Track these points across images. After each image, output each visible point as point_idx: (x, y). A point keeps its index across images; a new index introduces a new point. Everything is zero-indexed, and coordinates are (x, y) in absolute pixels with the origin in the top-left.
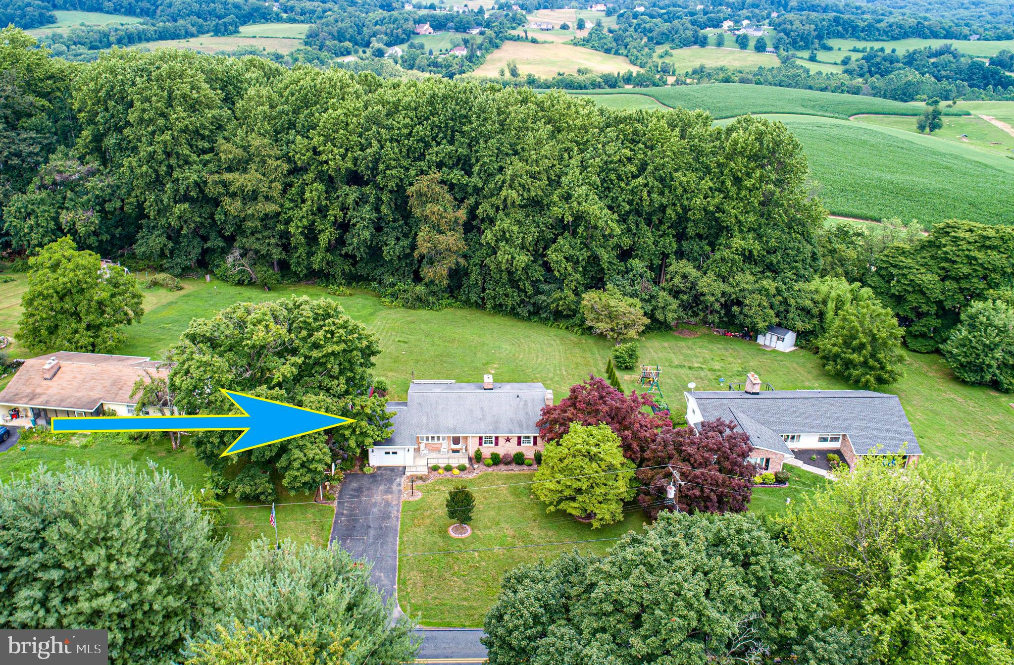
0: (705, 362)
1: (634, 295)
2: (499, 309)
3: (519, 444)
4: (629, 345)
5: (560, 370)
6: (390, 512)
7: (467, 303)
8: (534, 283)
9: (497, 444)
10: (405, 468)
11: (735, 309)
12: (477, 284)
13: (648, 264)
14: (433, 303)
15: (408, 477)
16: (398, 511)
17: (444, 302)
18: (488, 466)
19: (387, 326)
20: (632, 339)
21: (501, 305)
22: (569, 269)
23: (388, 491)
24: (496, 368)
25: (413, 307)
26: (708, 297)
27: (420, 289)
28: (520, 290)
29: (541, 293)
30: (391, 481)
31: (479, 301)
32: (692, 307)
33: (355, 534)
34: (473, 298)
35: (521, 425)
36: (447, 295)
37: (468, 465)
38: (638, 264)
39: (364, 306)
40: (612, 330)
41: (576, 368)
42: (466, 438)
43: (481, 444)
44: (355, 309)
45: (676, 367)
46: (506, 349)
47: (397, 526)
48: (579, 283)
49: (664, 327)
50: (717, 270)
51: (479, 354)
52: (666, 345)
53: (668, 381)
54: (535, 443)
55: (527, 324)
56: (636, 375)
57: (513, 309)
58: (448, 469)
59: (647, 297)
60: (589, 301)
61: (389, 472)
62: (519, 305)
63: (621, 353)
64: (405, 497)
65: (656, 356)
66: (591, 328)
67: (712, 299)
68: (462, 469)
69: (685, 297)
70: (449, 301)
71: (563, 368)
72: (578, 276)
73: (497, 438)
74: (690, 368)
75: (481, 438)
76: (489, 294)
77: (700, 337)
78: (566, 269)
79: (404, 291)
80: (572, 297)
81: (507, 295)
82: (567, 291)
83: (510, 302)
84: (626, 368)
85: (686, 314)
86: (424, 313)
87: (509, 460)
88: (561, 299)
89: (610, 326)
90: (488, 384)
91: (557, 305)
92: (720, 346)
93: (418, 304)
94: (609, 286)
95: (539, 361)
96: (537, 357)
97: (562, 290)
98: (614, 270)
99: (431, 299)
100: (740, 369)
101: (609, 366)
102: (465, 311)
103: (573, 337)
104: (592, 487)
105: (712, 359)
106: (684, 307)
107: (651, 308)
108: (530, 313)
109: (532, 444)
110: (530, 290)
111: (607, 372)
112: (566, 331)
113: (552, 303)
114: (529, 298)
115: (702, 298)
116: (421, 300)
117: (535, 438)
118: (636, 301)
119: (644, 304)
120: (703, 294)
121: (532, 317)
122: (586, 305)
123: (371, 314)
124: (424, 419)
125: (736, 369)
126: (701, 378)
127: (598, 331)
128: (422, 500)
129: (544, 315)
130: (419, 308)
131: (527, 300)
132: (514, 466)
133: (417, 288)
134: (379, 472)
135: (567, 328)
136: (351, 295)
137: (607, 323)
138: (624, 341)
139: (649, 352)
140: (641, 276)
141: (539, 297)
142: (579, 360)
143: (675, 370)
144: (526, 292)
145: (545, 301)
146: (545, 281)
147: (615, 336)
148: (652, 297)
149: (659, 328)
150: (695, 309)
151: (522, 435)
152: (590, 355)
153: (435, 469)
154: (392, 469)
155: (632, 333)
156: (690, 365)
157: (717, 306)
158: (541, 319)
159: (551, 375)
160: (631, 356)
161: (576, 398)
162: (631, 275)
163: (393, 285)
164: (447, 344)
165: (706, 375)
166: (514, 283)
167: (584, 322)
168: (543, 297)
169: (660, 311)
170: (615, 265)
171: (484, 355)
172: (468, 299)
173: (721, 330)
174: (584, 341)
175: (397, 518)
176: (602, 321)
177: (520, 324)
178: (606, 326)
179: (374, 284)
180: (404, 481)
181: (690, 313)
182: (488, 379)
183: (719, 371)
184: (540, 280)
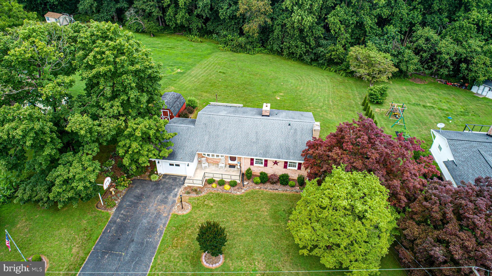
0: (435, 103)
1: (386, 51)
2: (291, 56)
3: (285, 167)
4: (381, 86)
5: (328, 101)
6: (157, 225)
7: (272, 51)
8: (317, 39)
9: (266, 165)
10: (185, 178)
11: (463, 66)
12: (278, 38)
13: (399, 30)
14: (250, 49)
15: (185, 188)
16: (164, 225)
17: (257, 49)
18: (256, 183)
19: (216, 62)
20: (383, 82)
21: (293, 53)
22: (342, 29)
23: (164, 201)
24: (281, 96)
25: (236, 52)
26: (444, 55)
27: (242, 40)
28: (307, 43)
29: (320, 46)
30: (170, 190)
31: (279, 50)
32: (428, 63)
33: (116, 247)
34: (275, 47)
35: (288, 152)
36: (259, 45)
37: (238, 182)
38: (391, 29)
39: (207, 49)
40: (369, 74)
41: (340, 100)
42: (240, 158)
43: (252, 164)
44: (200, 50)
45: (414, 104)
46: (292, 83)
47: (157, 242)
48: (347, 42)
49: (403, 75)
50: (454, 35)
51: (272, 85)
52: (404, 88)
53: (409, 115)
54: (299, 168)
55: (309, 67)
56: (384, 109)
57: (301, 56)
58: (222, 183)
59: (396, 53)
60: (355, 52)
61: (171, 181)
62: (305, 54)
63: (375, 92)
64: (176, 210)
65: (398, 95)
66: (352, 72)
67: (447, 57)
68: (233, 184)
69: (425, 55)
70: (260, 49)
71: (331, 100)
72: (348, 35)
73: (266, 161)
74: (424, 106)
75: (252, 160)
76: (285, 45)
77: (428, 84)
78: (340, 29)
79: (232, 40)
80: (342, 50)
81: (297, 47)
82: (339, 46)
83: (299, 51)
84: (377, 103)
85: (423, 67)
86: (243, 56)
87: (274, 180)
88: (334, 51)
89: (367, 72)
90: (266, 111)
91: (331, 55)
92: (444, 92)
93: (239, 49)
94: (369, 43)
95: (314, 92)
96: (313, 89)
97: (335, 44)
98: (373, 33)
99: (248, 47)
100: (462, 110)
101: (365, 101)
102: (270, 56)
103: (339, 78)
104: (352, 244)
105: (440, 101)
106: (422, 62)
107: (397, 61)
108: (312, 60)
109: (296, 168)
110: (313, 43)
111: (363, 105)
112: (335, 74)
113: (328, 53)
114: (312, 49)
115: (438, 56)
116: (241, 46)
117: (300, 164)
118: (388, 55)
119: (393, 58)
120: (440, 53)
121: (313, 63)
122: (352, 55)
123: (209, 54)
124: (206, 138)
125: (459, 110)
126: (434, 115)
127: (358, 75)
128: (189, 215)
129: (321, 62)
130: (240, 52)
131: (311, 50)
132: (278, 186)
133: (240, 39)
134: (163, 180)
135: (336, 71)
136: (201, 42)
137: (366, 69)
138: (377, 83)
139: (393, 92)
140: (393, 38)
141: (319, 48)
142: (343, 94)
143: (413, 108)
144: (310, 45)
145: (322, 51)
146: (324, 38)
147: (371, 79)
148: (399, 53)
149: (400, 76)
150: (430, 64)
151: (289, 161)
152: (350, 91)
153: (210, 182)
154: (174, 178)
155: (384, 78)
156: (424, 104)
157: (449, 62)
158: (319, 64)
159: (321, 104)
160: (382, 94)
161: (343, 137)
162: (386, 37)
163: (225, 36)
164: (252, 76)
165: (437, 113)
166: (303, 39)
167: (348, 68)
168: (322, 49)
169: (404, 63)
170: (374, 29)
171: (275, 86)
172: (272, 48)
173: (444, 81)
174: (346, 81)
175: (161, 232)
176: (362, 68)
177: (305, 67)
178: (365, 71)
179: (215, 36)
180: (180, 191)
181: (426, 66)
182: (266, 107)
183: (447, 110)
184: (320, 37)
